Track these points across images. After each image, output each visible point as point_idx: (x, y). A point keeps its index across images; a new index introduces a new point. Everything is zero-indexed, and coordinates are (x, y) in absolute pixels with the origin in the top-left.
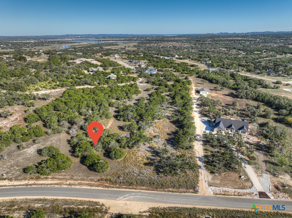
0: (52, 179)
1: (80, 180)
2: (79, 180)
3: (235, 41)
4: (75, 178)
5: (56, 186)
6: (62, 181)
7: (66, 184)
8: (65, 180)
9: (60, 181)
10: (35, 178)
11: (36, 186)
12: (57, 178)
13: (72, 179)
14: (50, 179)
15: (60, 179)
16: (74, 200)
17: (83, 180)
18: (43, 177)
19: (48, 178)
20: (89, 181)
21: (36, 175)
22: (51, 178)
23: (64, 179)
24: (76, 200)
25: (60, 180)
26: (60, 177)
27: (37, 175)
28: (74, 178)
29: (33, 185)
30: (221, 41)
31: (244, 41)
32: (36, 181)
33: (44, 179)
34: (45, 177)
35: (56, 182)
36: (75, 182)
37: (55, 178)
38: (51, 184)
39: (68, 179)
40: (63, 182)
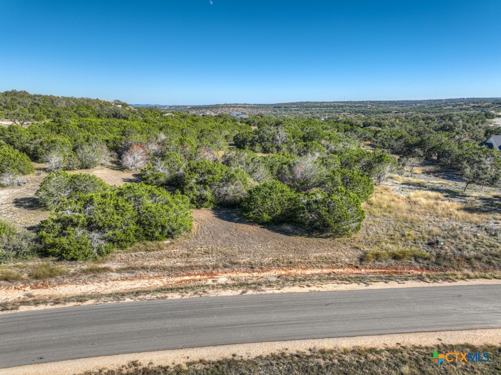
0: (127, 275)
1: (275, 264)
2: (269, 267)
3: (335, 107)
4: (244, 259)
5: (176, 296)
6: (187, 278)
7: (225, 286)
8: (201, 272)
9: (178, 279)
10: (25, 276)
11: (42, 307)
12: (153, 268)
13: (232, 265)
14: (115, 275)
15: (172, 271)
16: (346, 352)
17: (290, 264)
18: (72, 270)
19: (106, 269)
20: (322, 267)
21: (30, 264)
22: (119, 271)
23: (192, 268)
24: (357, 352)
25: (177, 275)
26: (168, 263)
27: (36, 262)
28: (242, 261)
29: (24, 303)
30: (315, 107)
31: (349, 107)
32: (36, 287)
33: (84, 277)
34: (85, 267)
35: (158, 283)
36: (255, 274)
37: (144, 268)
38: (137, 293)
39: (215, 267)
40: (194, 280)
